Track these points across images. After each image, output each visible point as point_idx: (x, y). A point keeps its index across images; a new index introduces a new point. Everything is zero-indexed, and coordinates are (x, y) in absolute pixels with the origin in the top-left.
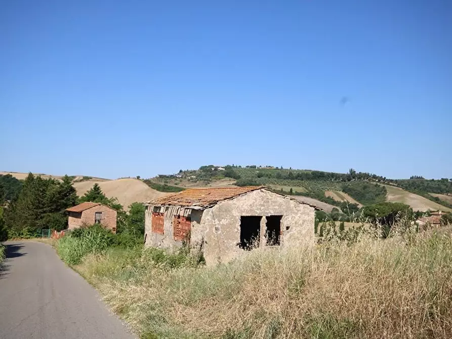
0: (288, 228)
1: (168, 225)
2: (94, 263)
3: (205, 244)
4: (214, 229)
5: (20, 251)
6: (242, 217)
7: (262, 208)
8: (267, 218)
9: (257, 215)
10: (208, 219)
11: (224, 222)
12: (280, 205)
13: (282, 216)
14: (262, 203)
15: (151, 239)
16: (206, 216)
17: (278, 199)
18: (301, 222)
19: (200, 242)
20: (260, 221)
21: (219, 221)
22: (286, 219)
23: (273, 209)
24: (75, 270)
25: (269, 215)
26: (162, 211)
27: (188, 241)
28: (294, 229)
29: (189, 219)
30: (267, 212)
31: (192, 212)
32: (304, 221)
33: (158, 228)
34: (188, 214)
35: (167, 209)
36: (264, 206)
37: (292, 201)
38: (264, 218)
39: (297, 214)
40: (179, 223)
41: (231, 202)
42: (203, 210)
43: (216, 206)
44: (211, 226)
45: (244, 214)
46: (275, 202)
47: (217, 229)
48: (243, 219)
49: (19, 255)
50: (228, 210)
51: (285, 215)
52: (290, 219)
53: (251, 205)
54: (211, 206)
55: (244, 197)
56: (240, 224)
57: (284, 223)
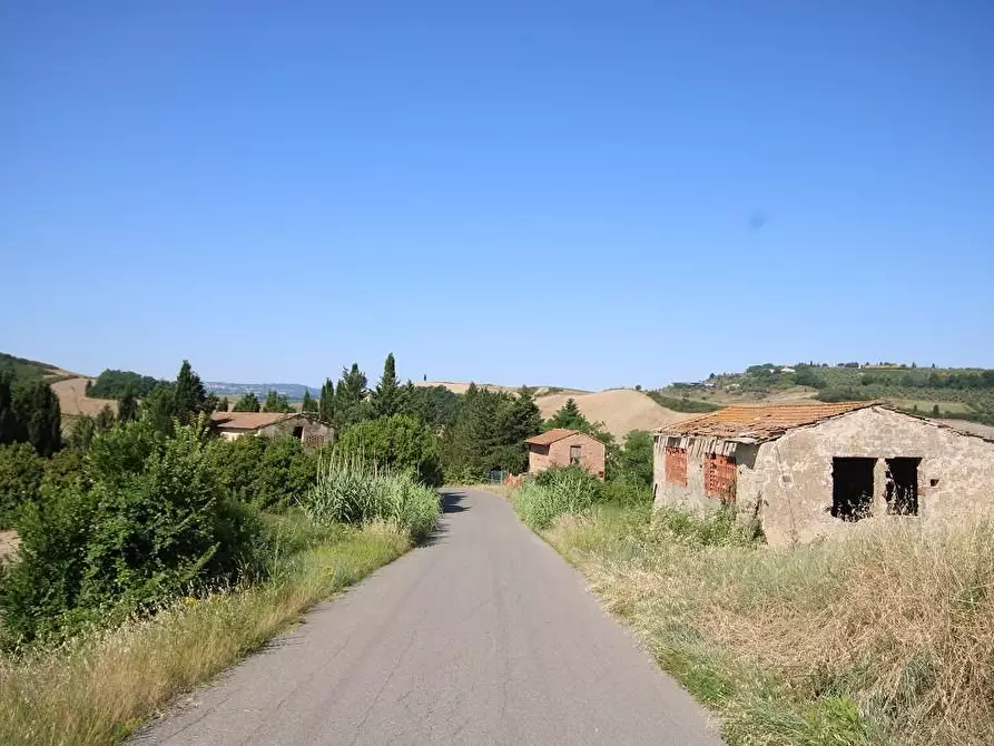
0: (933, 482)
1: (695, 470)
2: (572, 528)
3: (764, 506)
4: (780, 479)
5: (460, 504)
6: (835, 459)
7: (877, 443)
8: (887, 461)
9: (866, 456)
10: (769, 462)
11: (797, 466)
12: (916, 438)
13: (921, 458)
14: (876, 434)
15: (665, 494)
16: (765, 455)
17: (911, 425)
18: (965, 471)
19: (755, 502)
20: (873, 467)
21: (791, 465)
22: (930, 465)
23: (899, 445)
24: (543, 538)
25: (893, 456)
26: (682, 445)
27: (732, 499)
28: (947, 486)
29: (732, 460)
30: (889, 450)
31: (737, 448)
32: (971, 470)
33: (677, 474)
34: (730, 450)
35: (692, 442)
36: (881, 439)
37: (941, 431)
38: (881, 461)
39: (953, 455)
40: (715, 466)
41: (811, 430)
42: (759, 446)
43: (784, 437)
44: (777, 473)
45: (840, 454)
46: (903, 432)
47: (785, 479)
48: (841, 465)
49: (461, 509)
50: (807, 446)
51: (927, 456)
52: (939, 465)
53: (852, 437)
54: (775, 437)
55: (838, 423)
56: (832, 470)
57: (925, 472)
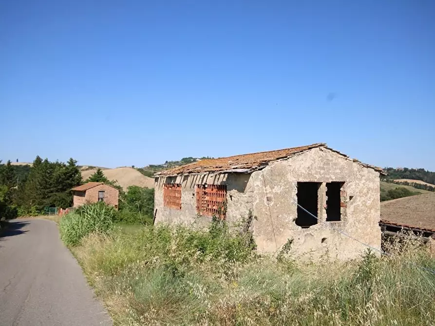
0: (351, 198)
1: (188, 197)
2: (97, 247)
3: (254, 221)
4: (265, 200)
5: (22, 229)
6: (299, 183)
7: (322, 171)
8: (328, 184)
9: (316, 181)
10: (258, 186)
11: (277, 190)
12: (342, 169)
13: (344, 183)
14: (322, 166)
15: (163, 215)
16: (255, 181)
17: (340, 160)
18: (365, 190)
19: (247, 217)
20: (318, 189)
21: (272, 188)
22: (349, 186)
23: (334, 174)
24: (73, 253)
25: (330, 181)
26: (177, 182)
27: (223, 216)
28: (358, 200)
29: (223, 188)
30: (328, 176)
31: (228, 178)
32: (369, 189)
33: (173, 201)
34: (220, 180)
35: (186, 177)
36: (323, 169)
37: (355, 164)
38: (324, 184)
39: (360, 180)
40: (205, 193)
41: (285, 163)
42: (250, 174)
43: (268, 168)
44: (262, 195)
45: (302, 180)
46: (335, 164)
47: (268, 199)
48: (301, 185)
49: (21, 233)
50: (282, 174)
51: (348, 180)
52: (354, 186)
53: (309, 167)
54: (261, 167)
55: (301, 157)
56: (296, 192)
57: (347, 191)
